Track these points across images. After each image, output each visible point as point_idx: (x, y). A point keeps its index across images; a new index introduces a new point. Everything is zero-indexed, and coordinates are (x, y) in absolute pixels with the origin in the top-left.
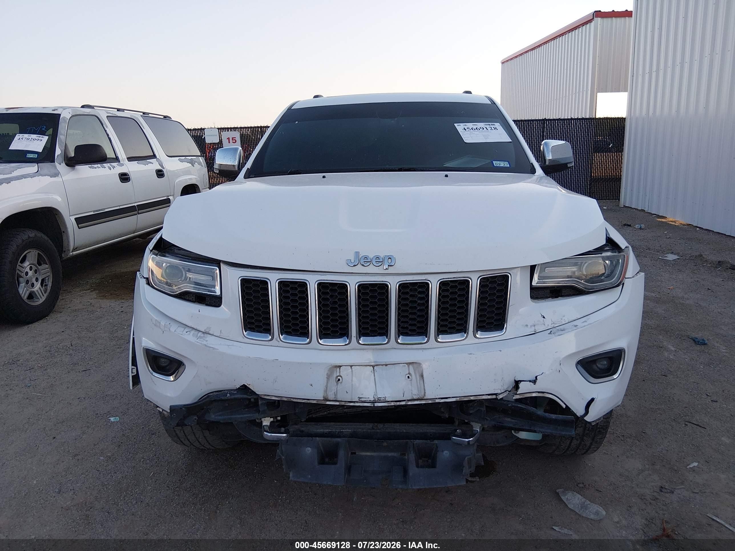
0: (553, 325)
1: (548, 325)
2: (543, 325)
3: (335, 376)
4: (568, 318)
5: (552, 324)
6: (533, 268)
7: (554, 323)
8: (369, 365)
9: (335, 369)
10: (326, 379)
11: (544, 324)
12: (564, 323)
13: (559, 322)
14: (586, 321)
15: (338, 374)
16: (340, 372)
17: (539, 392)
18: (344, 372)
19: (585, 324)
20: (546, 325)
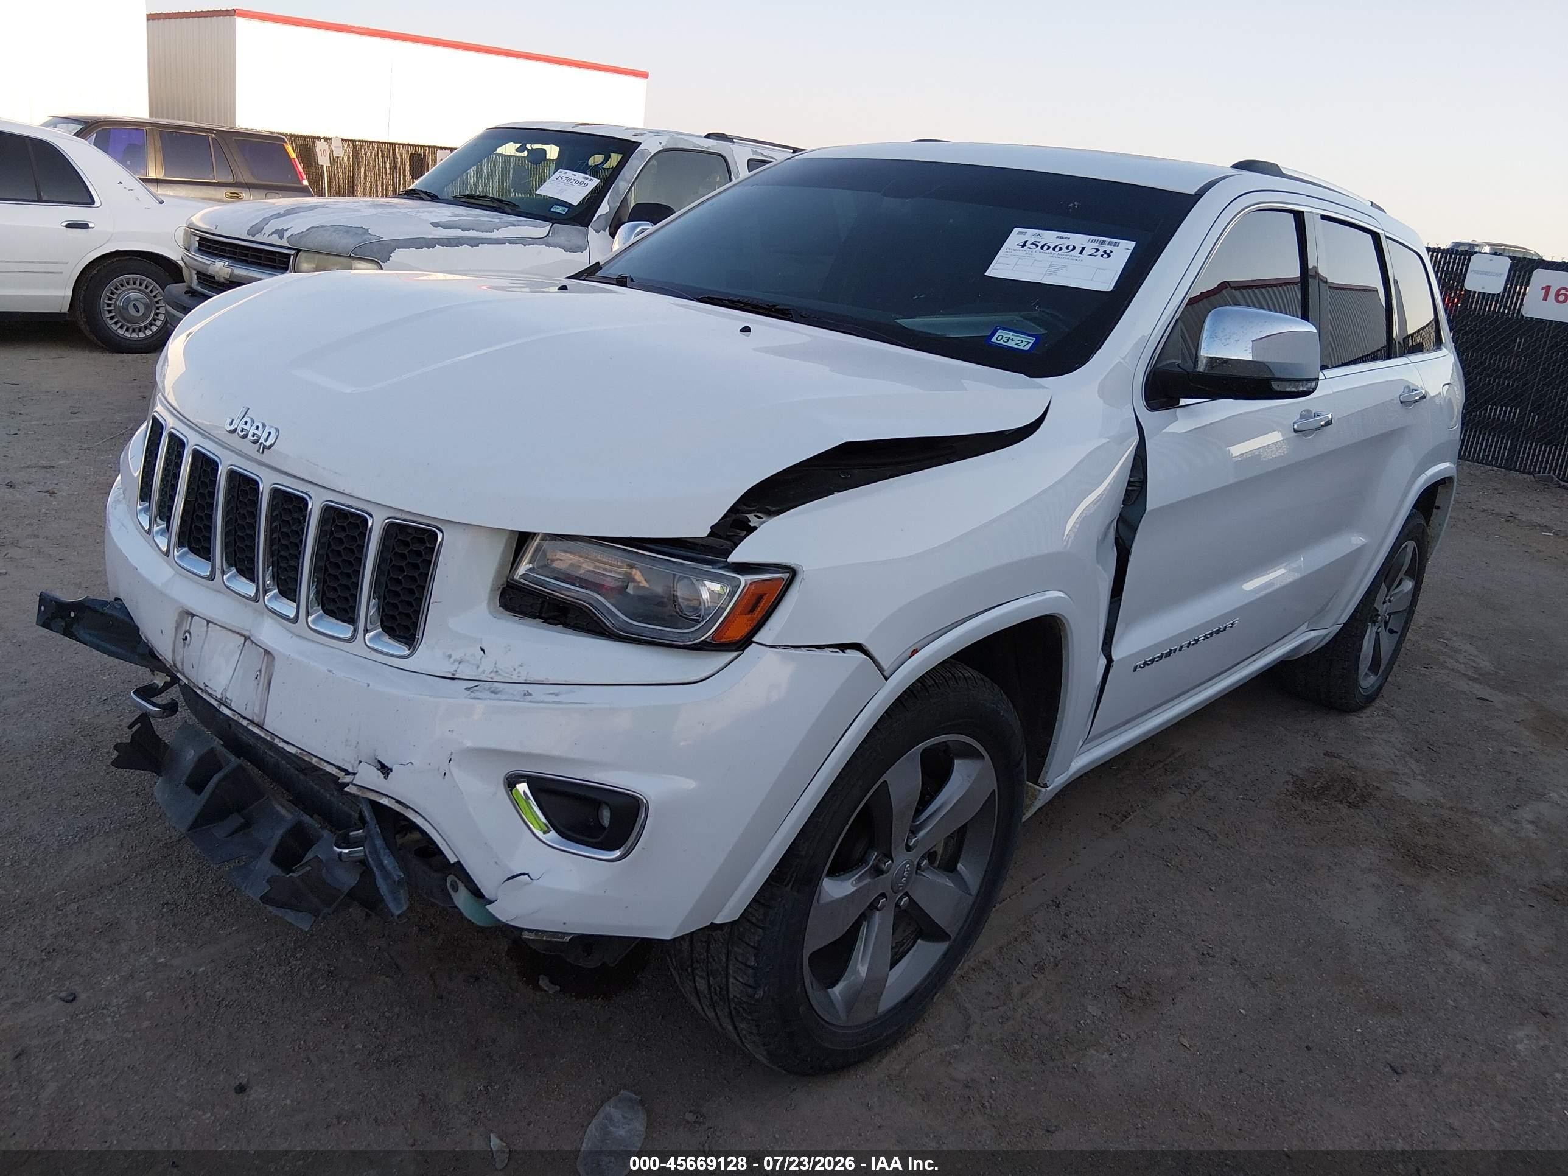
0: (493, 675)
1: (484, 672)
2: (475, 667)
3: (183, 629)
4: (528, 673)
5: (491, 672)
6: (523, 539)
7: (497, 672)
8: (238, 633)
9: (186, 616)
10: (174, 630)
11: (478, 667)
12: (515, 679)
13: (508, 673)
14: (557, 695)
15: (188, 628)
16: (190, 626)
17: (398, 802)
18: (197, 627)
19: (553, 698)
20: (481, 670)
